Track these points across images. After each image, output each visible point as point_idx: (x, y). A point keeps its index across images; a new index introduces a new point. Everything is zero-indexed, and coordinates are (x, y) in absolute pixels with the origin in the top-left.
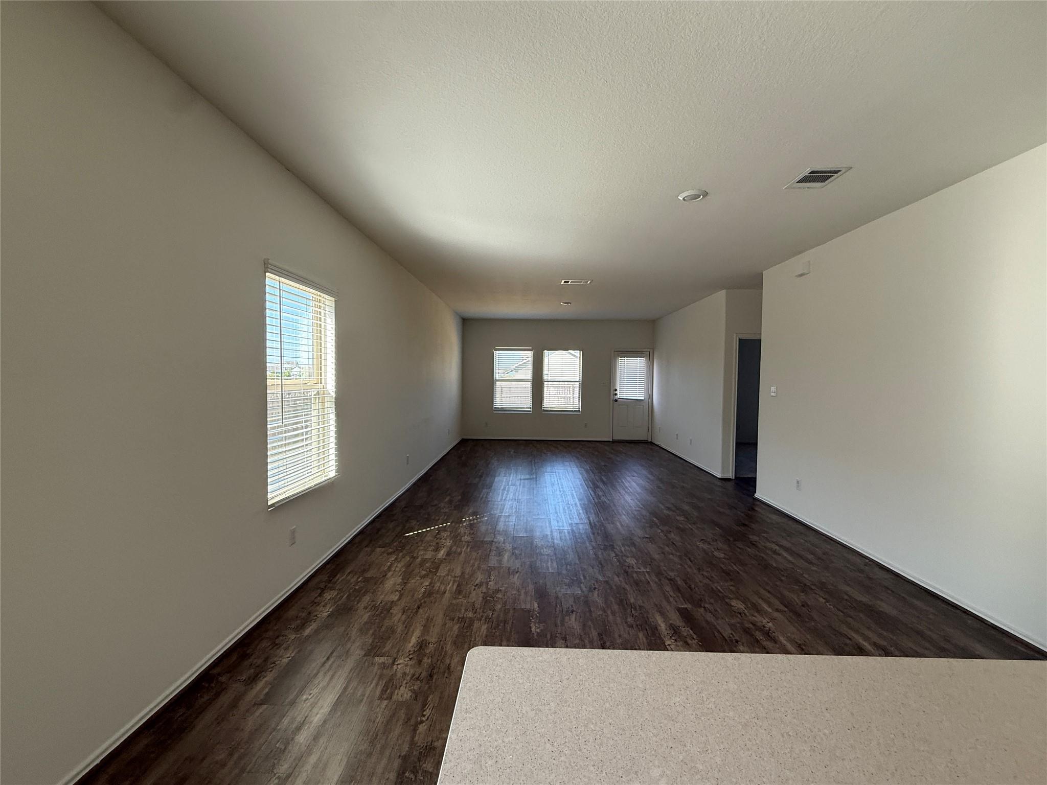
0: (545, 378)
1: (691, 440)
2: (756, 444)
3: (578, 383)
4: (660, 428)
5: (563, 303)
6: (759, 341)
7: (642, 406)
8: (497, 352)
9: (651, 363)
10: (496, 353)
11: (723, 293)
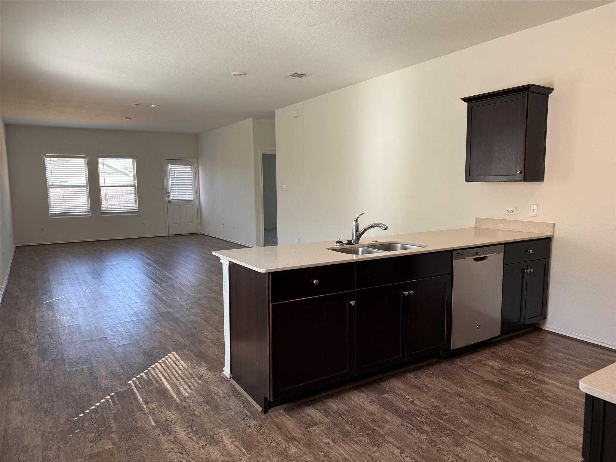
0: (102, 183)
1: (234, 227)
2: (276, 229)
3: (133, 188)
4: (208, 221)
5: (124, 118)
6: (274, 156)
7: (192, 206)
8: (48, 159)
9: (196, 170)
10: (48, 161)
11: (250, 120)
